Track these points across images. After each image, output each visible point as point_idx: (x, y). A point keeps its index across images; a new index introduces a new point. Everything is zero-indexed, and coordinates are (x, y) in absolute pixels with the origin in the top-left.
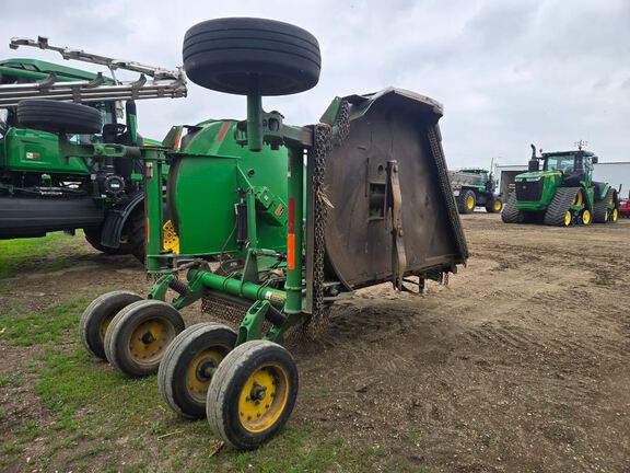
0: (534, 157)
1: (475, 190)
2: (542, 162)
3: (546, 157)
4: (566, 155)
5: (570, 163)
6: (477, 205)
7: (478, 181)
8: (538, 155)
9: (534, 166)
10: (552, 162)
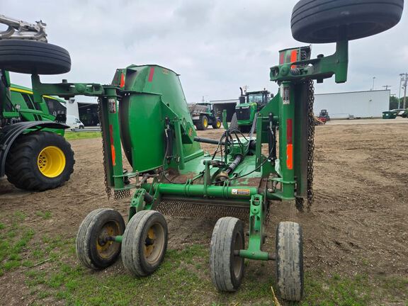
0: (242, 95)
1: (207, 115)
2: (246, 98)
3: (248, 94)
4: (257, 93)
5: (260, 97)
6: (209, 124)
7: (207, 110)
8: (244, 94)
9: (242, 100)
10: (251, 97)
